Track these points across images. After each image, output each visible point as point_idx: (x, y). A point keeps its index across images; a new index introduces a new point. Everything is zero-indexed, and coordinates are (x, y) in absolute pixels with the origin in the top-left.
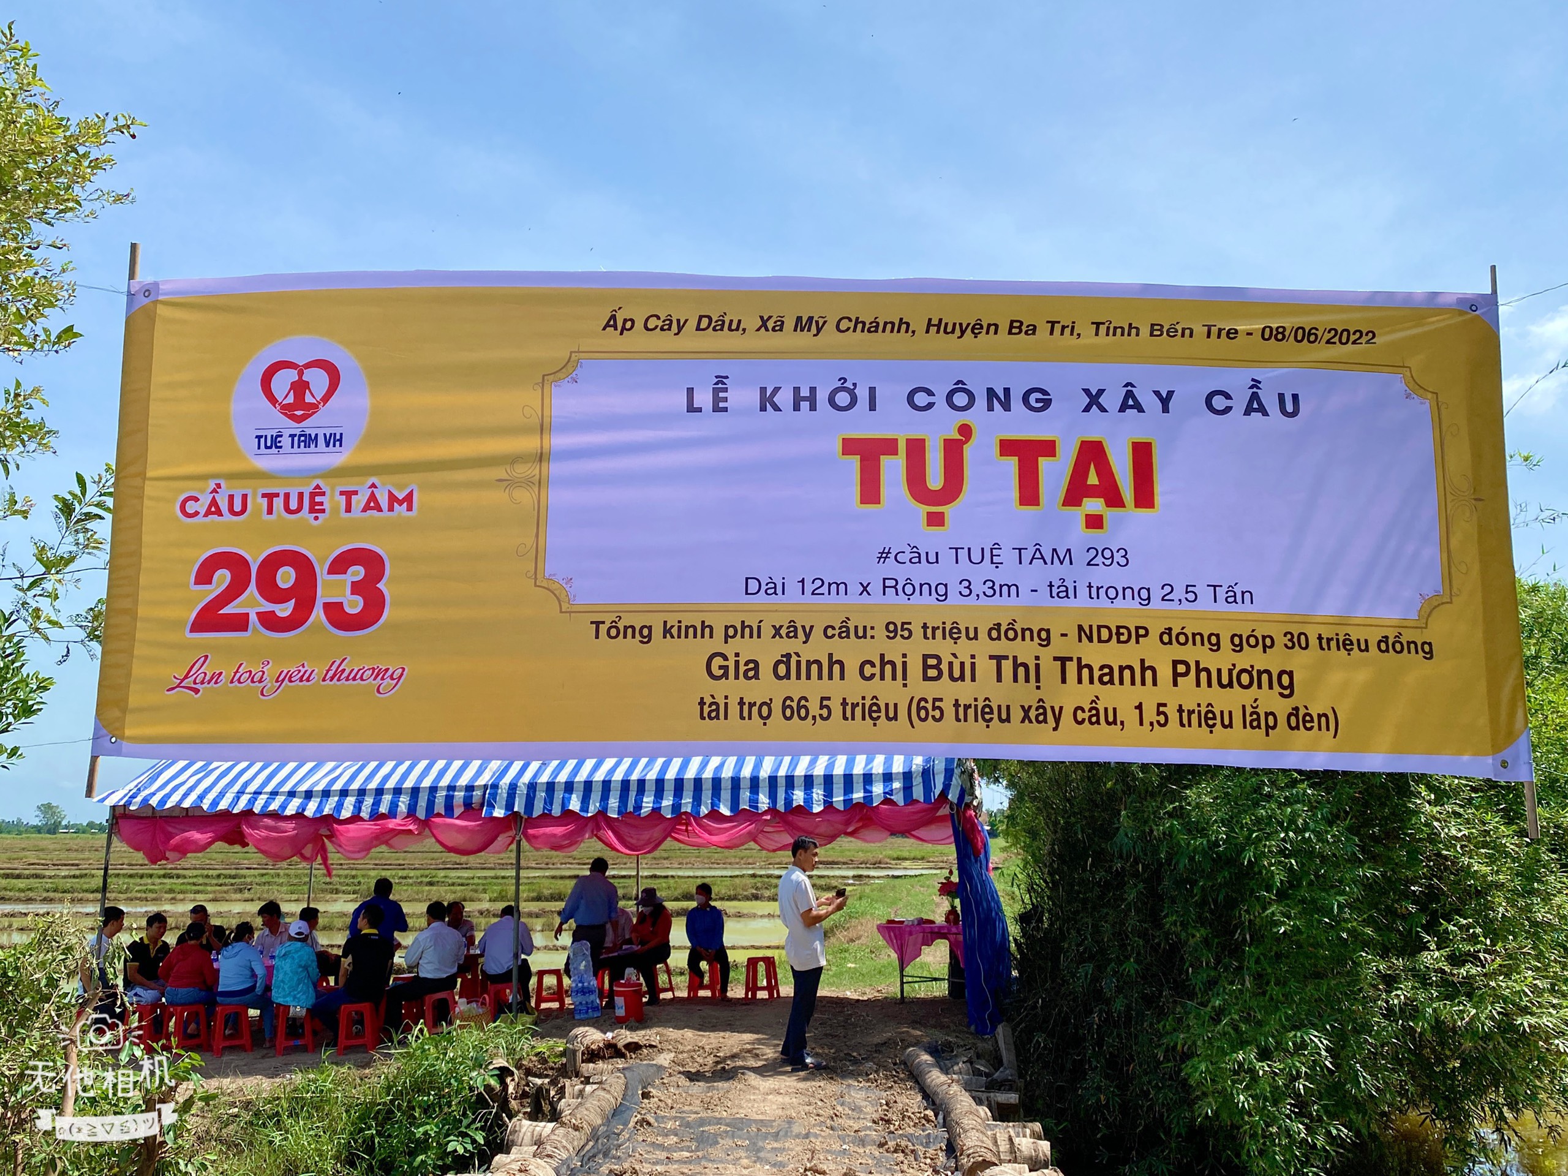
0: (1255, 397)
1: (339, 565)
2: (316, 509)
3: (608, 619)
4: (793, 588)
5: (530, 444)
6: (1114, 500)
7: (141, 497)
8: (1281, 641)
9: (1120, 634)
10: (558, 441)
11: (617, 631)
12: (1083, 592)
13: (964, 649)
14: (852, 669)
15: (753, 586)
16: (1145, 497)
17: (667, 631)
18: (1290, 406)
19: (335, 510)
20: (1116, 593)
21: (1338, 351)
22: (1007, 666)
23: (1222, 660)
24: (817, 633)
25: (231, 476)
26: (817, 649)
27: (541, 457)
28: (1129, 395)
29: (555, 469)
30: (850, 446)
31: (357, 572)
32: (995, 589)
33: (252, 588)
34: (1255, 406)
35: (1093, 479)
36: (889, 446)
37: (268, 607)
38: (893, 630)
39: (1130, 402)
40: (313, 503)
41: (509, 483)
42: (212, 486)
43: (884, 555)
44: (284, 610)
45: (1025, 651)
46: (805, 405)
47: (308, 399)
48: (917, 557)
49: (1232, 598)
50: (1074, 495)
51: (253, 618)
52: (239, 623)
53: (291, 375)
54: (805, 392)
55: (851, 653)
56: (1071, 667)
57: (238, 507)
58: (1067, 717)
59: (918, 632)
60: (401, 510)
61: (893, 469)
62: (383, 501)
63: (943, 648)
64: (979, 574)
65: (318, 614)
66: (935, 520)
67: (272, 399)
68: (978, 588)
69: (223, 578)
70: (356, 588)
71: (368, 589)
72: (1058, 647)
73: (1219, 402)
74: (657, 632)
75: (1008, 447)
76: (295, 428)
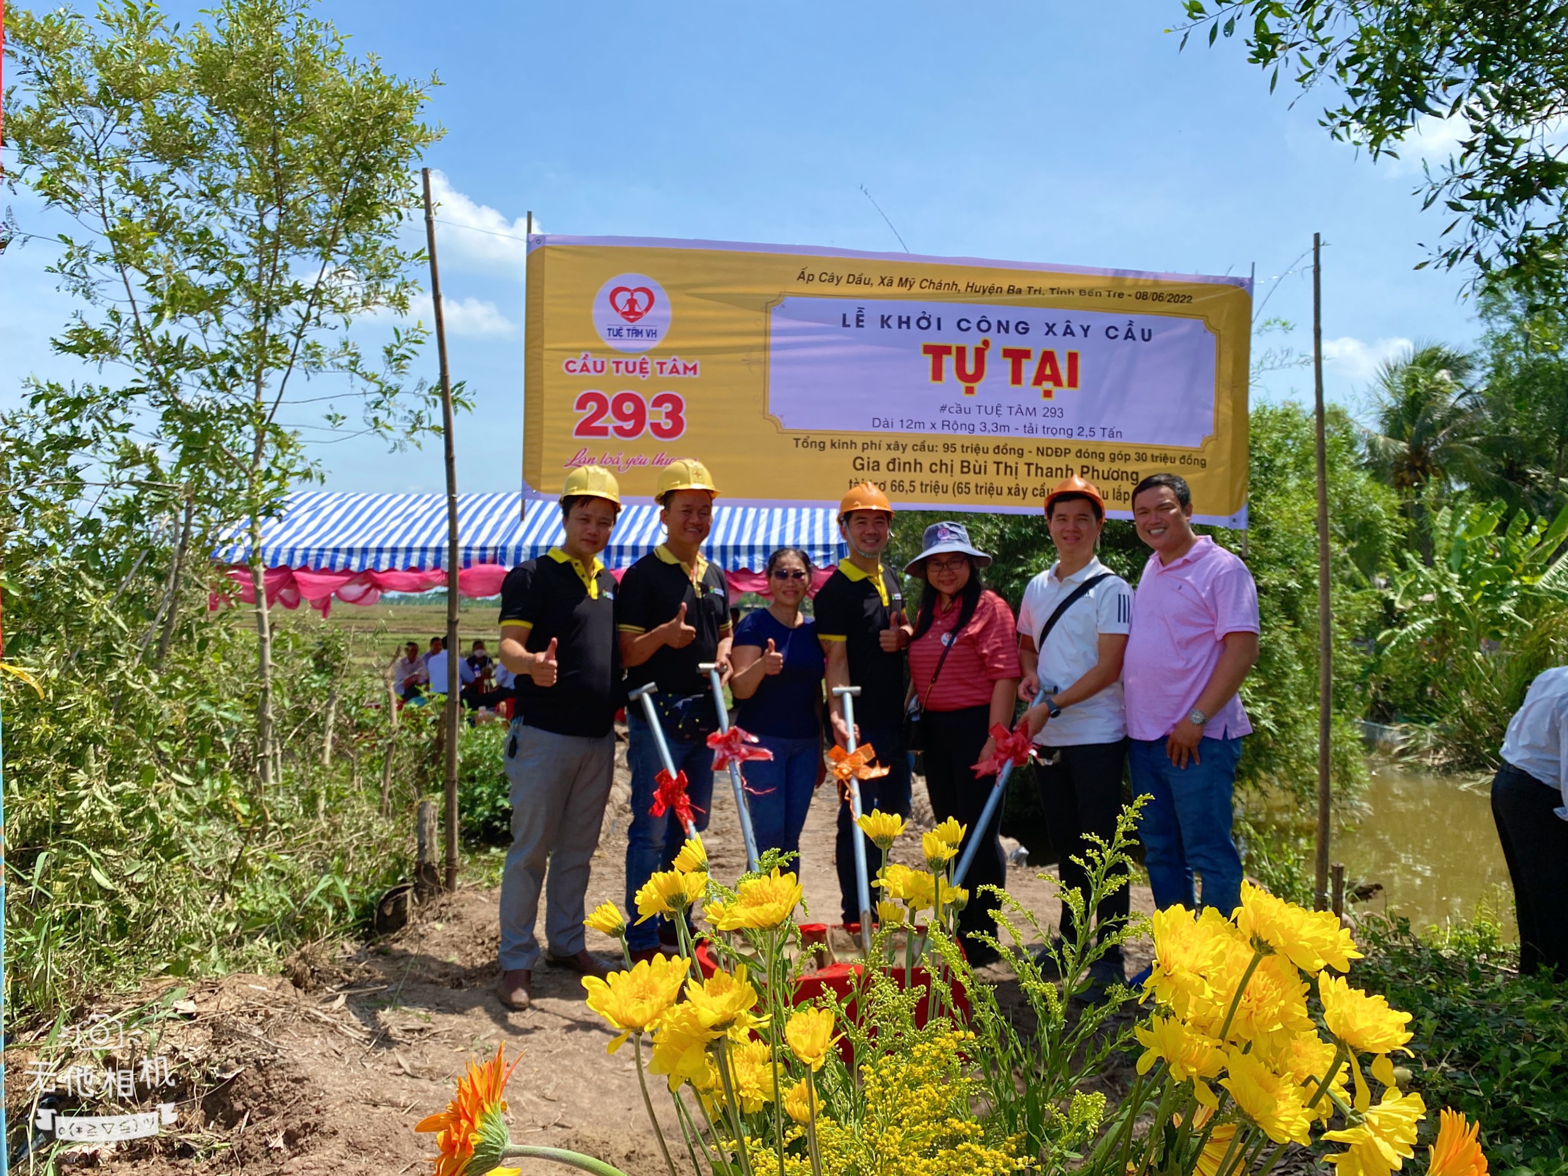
0: (1130, 330)
1: (658, 402)
2: (643, 370)
3: (803, 437)
4: (897, 424)
5: (759, 340)
6: (1058, 383)
7: (541, 360)
8: (1134, 456)
9: (1057, 452)
10: (773, 340)
11: (806, 444)
12: (1040, 430)
13: (981, 458)
14: (926, 466)
15: (877, 422)
16: (1073, 382)
17: (833, 445)
18: (1147, 336)
19: (654, 372)
20: (1055, 431)
21: (1173, 306)
22: (1002, 467)
23: (1103, 467)
24: (909, 449)
25: (594, 351)
26: (909, 456)
27: (765, 348)
28: (1068, 327)
29: (773, 354)
30: (928, 349)
31: (668, 407)
32: (998, 427)
33: (610, 413)
34: (1129, 335)
35: (1048, 371)
36: (947, 350)
37: (619, 423)
38: (947, 448)
39: (1068, 331)
40: (642, 369)
41: (748, 362)
42: (583, 355)
43: (943, 408)
44: (628, 425)
45: (1011, 459)
46: (904, 326)
47: (637, 309)
48: (960, 411)
49: (1111, 435)
50: (1039, 380)
51: (611, 429)
52: (603, 431)
53: (627, 295)
54: (904, 319)
55: (926, 459)
56: (1033, 468)
57: (599, 368)
58: (1029, 492)
59: (959, 448)
60: (690, 374)
61: (949, 362)
62: (681, 368)
63: (971, 457)
64: (990, 419)
65: (647, 428)
66: (970, 390)
67: (617, 309)
68: (989, 427)
69: (592, 407)
70: (668, 415)
71: (674, 415)
72: (1028, 458)
73: (1112, 333)
74: (828, 445)
75: (1007, 353)
76: (631, 325)
